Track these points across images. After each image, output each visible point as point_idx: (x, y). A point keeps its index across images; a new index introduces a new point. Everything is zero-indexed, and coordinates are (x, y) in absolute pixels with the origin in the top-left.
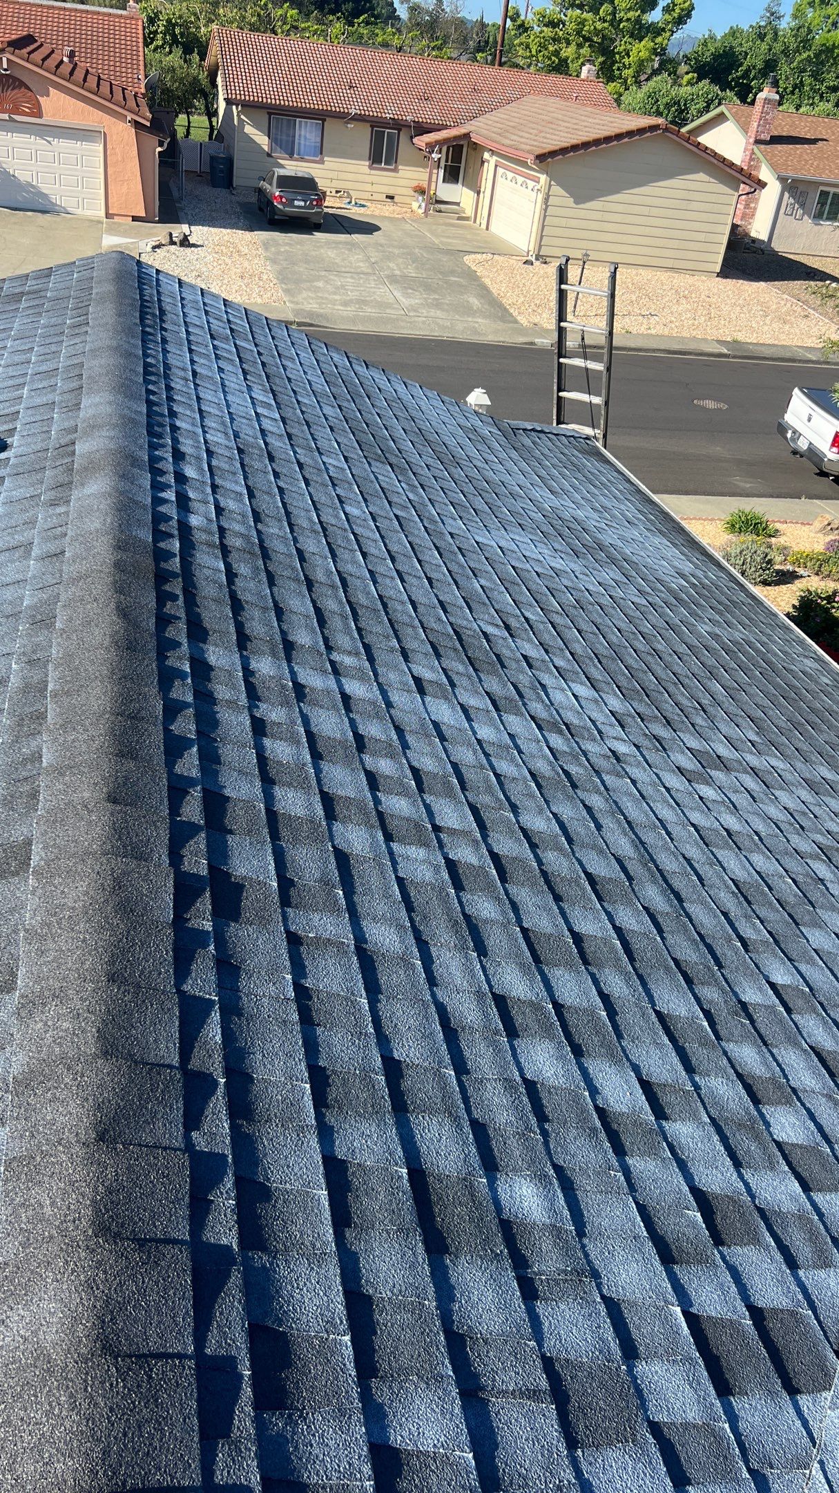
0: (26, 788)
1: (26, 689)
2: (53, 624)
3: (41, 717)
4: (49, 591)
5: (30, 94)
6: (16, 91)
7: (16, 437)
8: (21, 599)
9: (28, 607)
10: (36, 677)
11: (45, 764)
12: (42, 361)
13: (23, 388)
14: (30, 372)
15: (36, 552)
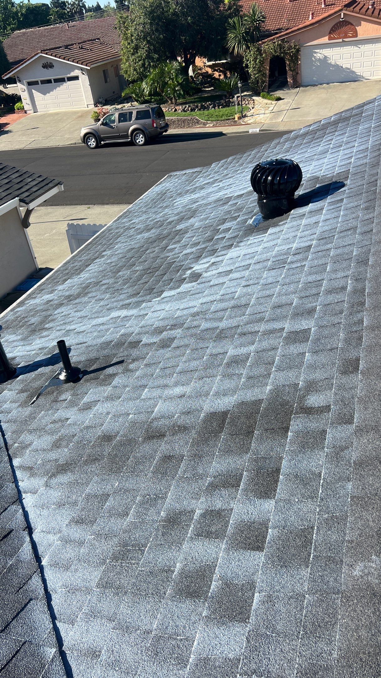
0: (355, 335)
1: (355, 291)
2: (367, 263)
3: (363, 304)
4: (365, 248)
5: (353, 27)
6: (347, 27)
7: (348, 181)
8: (352, 252)
9: (356, 255)
10: (360, 286)
11: (365, 325)
12: (360, 145)
13: (352, 158)
14: (355, 151)
15: (358, 231)
